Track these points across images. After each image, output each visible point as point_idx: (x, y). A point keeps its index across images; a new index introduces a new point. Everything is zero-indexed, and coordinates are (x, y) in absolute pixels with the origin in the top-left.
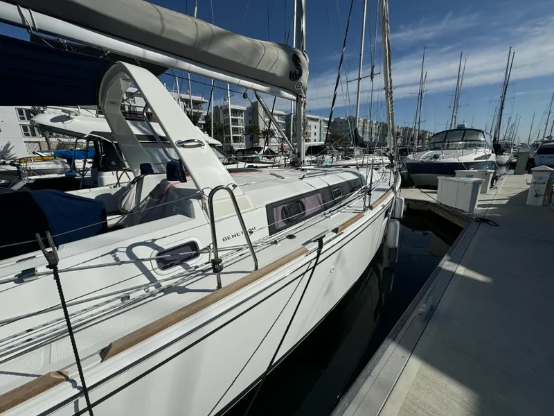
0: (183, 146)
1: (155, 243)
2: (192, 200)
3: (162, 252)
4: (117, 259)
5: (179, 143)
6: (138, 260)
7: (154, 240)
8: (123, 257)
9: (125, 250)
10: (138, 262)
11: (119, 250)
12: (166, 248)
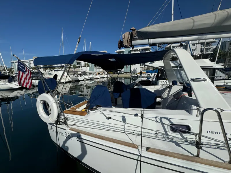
0: (194, 81)
1: (170, 120)
2: (192, 105)
3: (172, 124)
4: (156, 120)
5: (192, 79)
6: (163, 123)
7: (170, 119)
8: (158, 120)
9: (159, 118)
10: (163, 124)
11: (158, 117)
12: (174, 123)
